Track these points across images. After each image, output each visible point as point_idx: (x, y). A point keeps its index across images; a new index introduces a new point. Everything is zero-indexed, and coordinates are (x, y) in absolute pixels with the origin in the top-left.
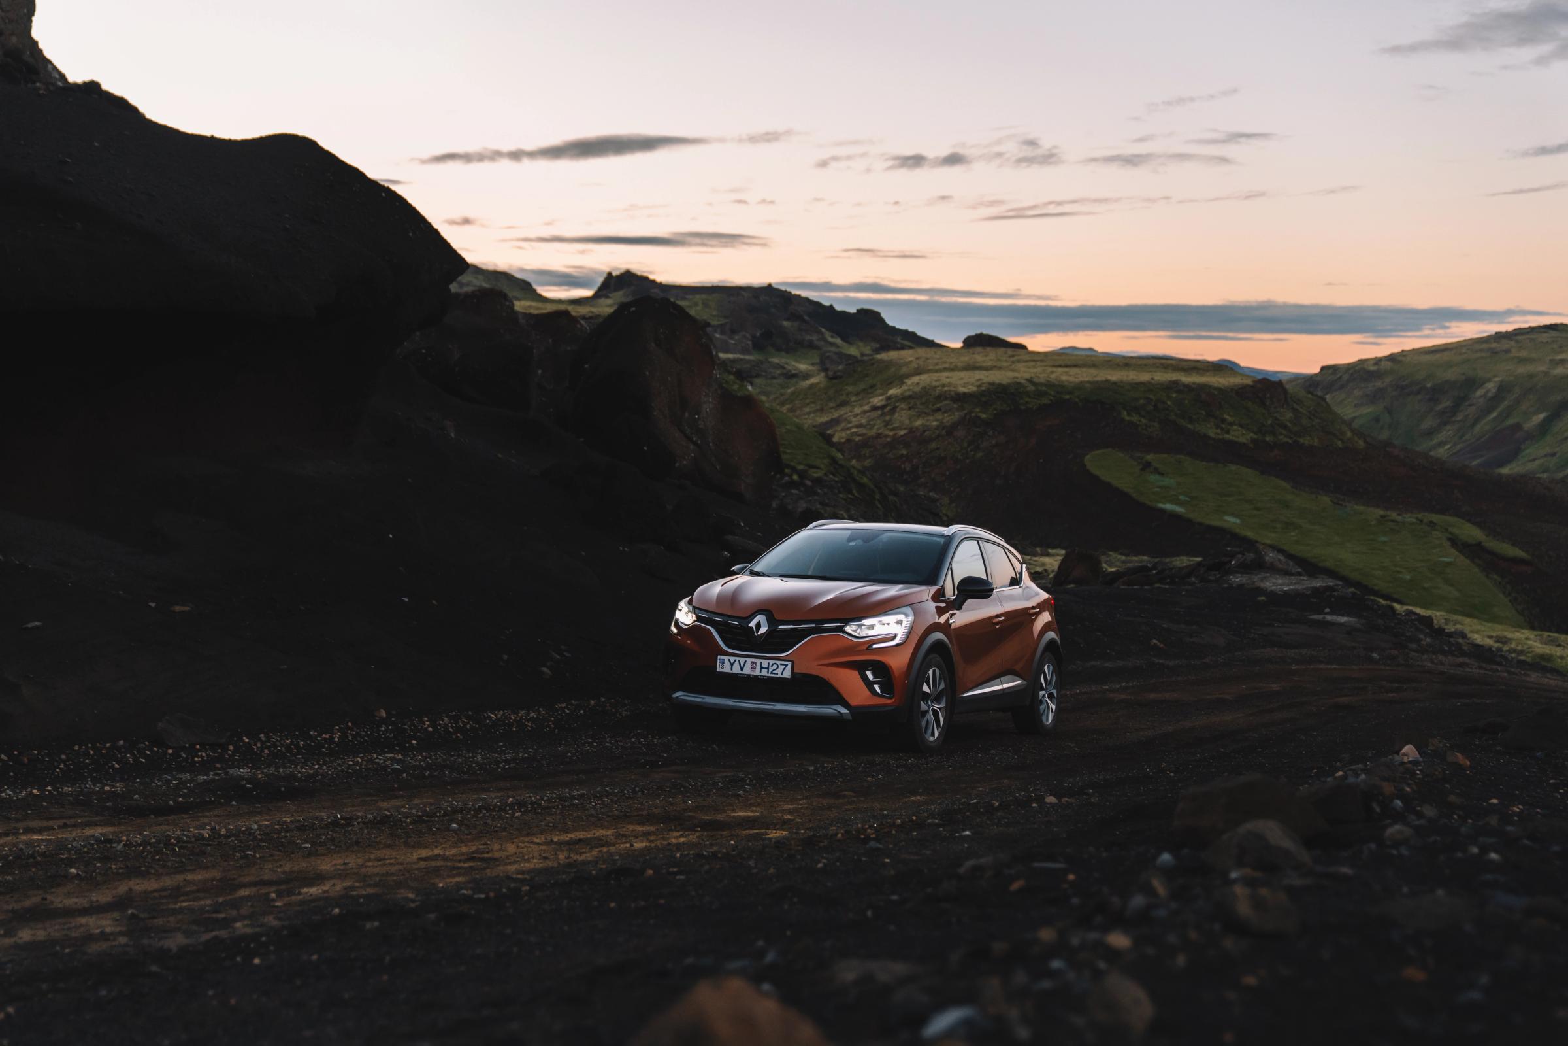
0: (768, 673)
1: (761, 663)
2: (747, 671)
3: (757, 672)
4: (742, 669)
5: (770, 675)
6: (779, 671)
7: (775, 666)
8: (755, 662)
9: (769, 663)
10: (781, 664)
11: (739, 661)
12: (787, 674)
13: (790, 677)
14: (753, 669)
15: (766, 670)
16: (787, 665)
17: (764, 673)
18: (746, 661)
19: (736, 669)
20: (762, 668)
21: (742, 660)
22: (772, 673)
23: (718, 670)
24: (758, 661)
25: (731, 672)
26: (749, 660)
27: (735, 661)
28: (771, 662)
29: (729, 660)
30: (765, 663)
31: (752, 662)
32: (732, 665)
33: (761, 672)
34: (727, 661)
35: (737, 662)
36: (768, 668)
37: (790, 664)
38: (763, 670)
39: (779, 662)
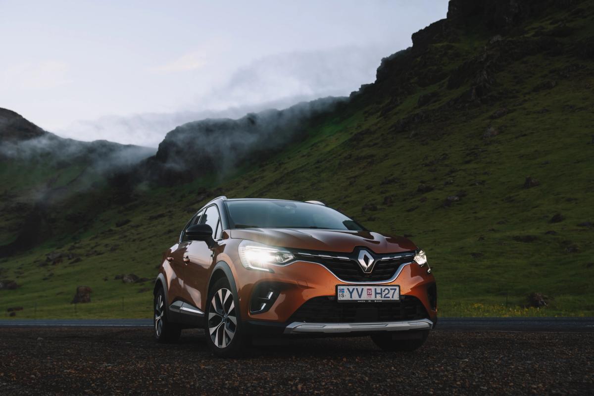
0: (382, 297)
1: (376, 289)
2: (365, 297)
3: (373, 298)
4: (360, 296)
5: (383, 299)
6: (390, 295)
7: (387, 291)
8: (371, 289)
9: (381, 289)
10: (391, 289)
11: (357, 289)
12: (396, 297)
13: (398, 299)
14: (370, 295)
15: (380, 295)
16: (395, 289)
17: (379, 297)
18: (363, 289)
19: (355, 297)
20: (376, 293)
21: (360, 288)
22: (384, 298)
23: (339, 299)
24: (373, 288)
25: (351, 299)
26: (365, 288)
27: (354, 289)
28: (384, 288)
29: (348, 289)
30: (379, 289)
31: (368, 289)
32: (351, 293)
33: (376, 297)
34: (346, 290)
35: (355, 291)
36: (381, 294)
37: (397, 288)
38: (377, 295)
39: (389, 288)
